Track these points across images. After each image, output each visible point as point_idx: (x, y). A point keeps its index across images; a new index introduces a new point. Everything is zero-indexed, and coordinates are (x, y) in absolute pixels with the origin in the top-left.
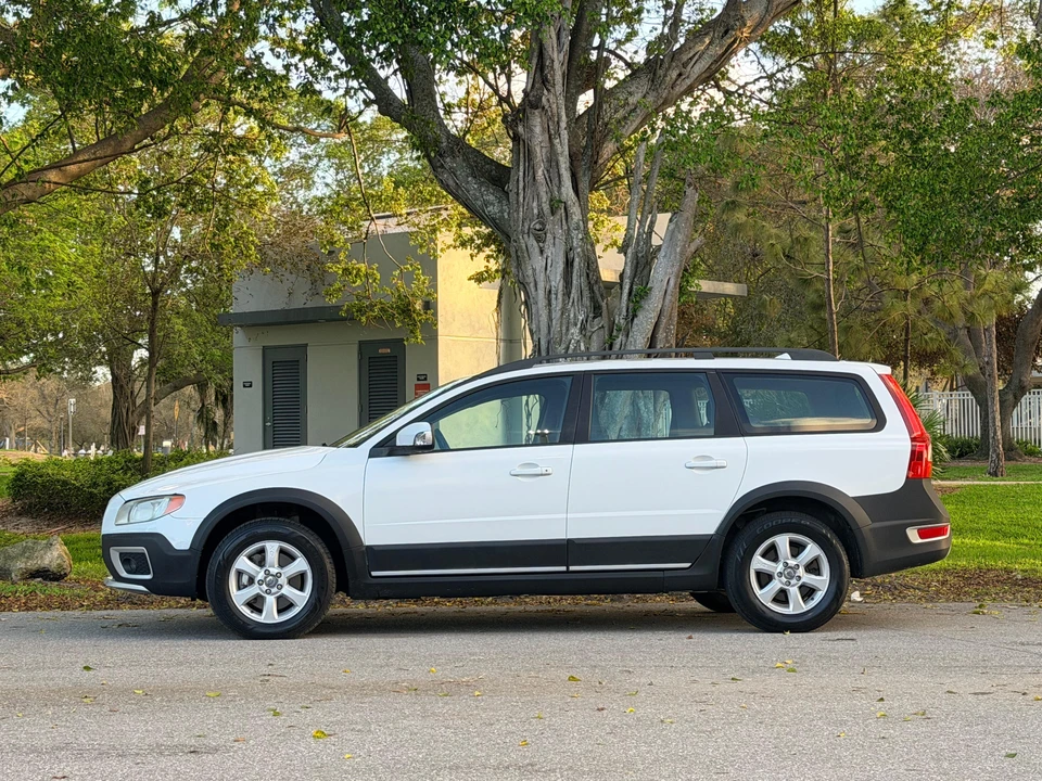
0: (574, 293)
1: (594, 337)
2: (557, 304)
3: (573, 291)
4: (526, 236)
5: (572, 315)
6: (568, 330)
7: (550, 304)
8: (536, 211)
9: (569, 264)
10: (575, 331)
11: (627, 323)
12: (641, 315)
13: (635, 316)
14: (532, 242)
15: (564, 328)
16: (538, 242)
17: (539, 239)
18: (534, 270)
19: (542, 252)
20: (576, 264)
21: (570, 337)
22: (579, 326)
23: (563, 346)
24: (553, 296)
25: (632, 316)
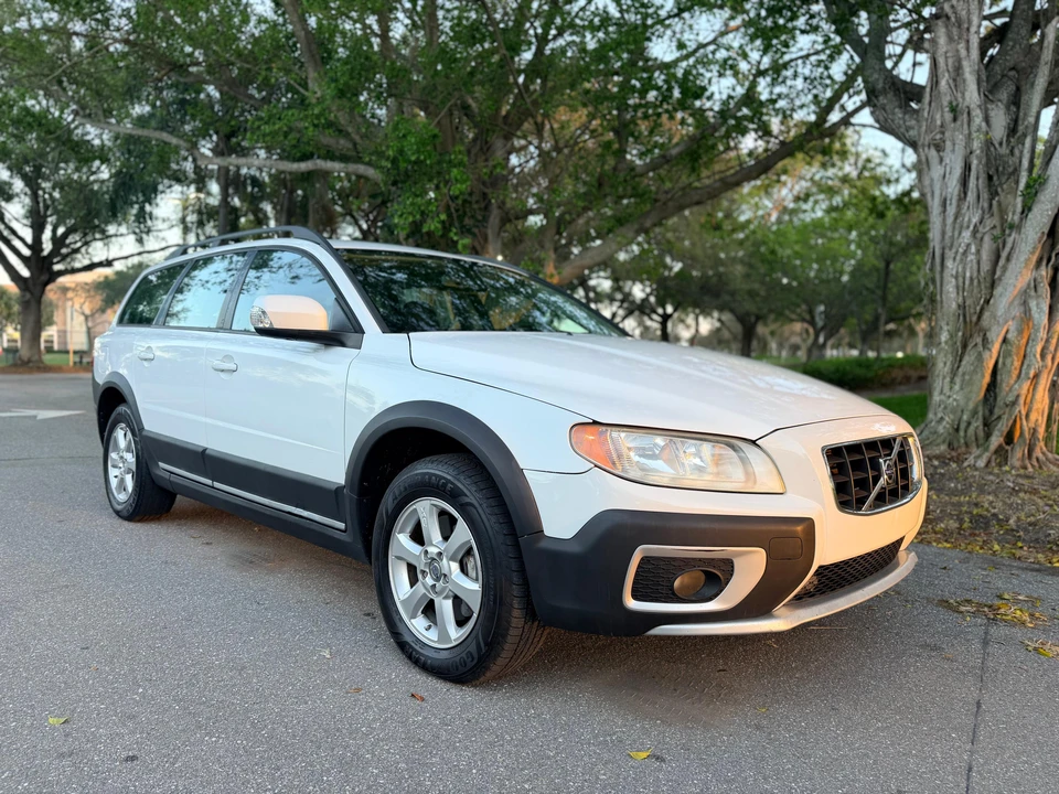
0: (971, 196)
1: (987, 239)
2: (951, 210)
3: (969, 194)
4: (926, 149)
5: (966, 219)
6: (960, 233)
7: (944, 211)
8: (939, 123)
9: (967, 168)
10: (967, 234)
11: (1021, 219)
12: (1036, 210)
13: (1030, 209)
14: (933, 153)
15: (956, 233)
16: (938, 151)
17: (939, 148)
18: (932, 180)
19: (941, 160)
20: (974, 167)
21: (961, 240)
22: (971, 228)
23: (954, 250)
24: (948, 202)
25: (1027, 209)
